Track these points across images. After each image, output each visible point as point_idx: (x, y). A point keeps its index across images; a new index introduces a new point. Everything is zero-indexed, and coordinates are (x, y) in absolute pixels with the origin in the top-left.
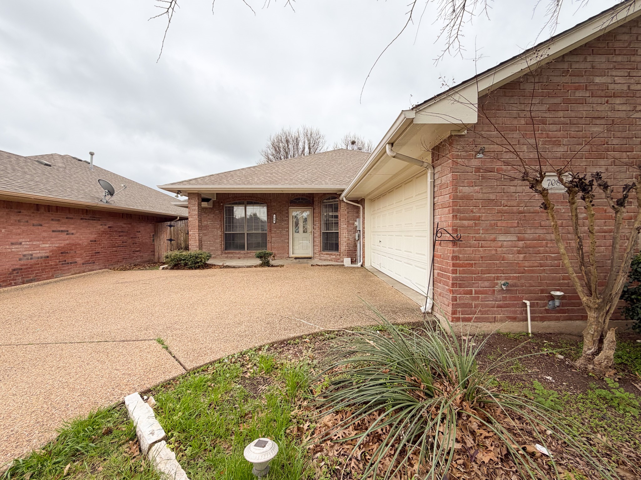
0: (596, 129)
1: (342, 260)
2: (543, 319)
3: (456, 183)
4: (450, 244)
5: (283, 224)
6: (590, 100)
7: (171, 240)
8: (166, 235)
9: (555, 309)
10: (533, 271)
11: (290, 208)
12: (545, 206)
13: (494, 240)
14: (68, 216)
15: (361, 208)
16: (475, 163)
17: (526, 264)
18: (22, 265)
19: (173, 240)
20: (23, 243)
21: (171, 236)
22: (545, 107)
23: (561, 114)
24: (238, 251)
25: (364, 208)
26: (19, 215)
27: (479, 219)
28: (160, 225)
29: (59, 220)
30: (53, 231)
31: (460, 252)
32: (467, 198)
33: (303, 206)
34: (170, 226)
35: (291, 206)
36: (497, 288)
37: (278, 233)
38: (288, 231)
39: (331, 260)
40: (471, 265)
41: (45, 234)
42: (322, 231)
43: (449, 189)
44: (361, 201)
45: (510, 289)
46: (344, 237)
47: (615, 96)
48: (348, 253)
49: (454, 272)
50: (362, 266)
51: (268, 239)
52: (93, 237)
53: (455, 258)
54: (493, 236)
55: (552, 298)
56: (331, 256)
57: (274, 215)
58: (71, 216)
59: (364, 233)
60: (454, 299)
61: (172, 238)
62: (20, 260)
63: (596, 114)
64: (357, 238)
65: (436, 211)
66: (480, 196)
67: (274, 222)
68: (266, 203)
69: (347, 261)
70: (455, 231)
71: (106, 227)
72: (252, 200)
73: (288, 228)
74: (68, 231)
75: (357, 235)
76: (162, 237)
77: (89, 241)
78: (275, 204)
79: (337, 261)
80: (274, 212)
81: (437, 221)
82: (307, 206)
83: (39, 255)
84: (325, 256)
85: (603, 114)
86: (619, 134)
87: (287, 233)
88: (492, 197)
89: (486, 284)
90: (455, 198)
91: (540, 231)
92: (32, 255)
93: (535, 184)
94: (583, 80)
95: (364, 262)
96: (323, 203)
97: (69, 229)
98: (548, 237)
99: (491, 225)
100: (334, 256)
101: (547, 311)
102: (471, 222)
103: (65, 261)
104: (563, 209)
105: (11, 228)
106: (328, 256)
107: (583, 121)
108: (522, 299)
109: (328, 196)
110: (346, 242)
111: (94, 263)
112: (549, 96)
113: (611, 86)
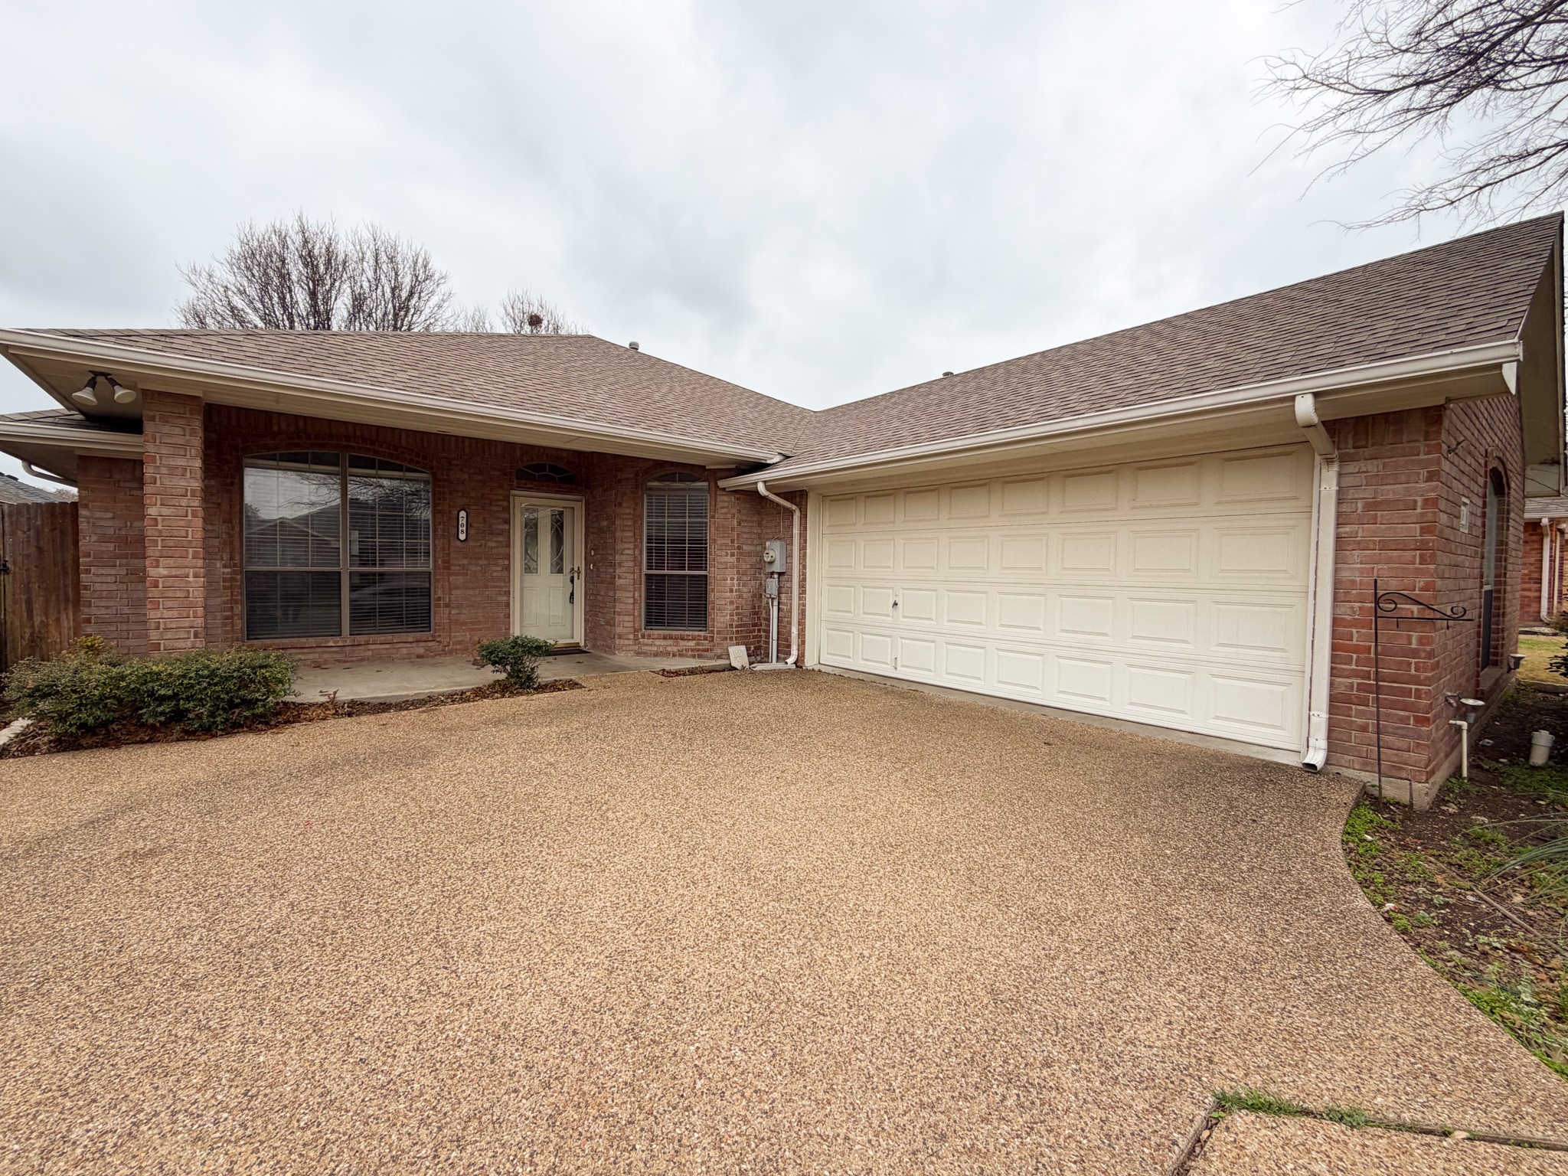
1: (720, 651)
5: (490, 544)
11: (512, 492)
15: (797, 512)
24: (312, 641)
25: (804, 514)
33: (557, 492)
35: (519, 488)
37: (474, 573)
38: (507, 568)
39: (681, 654)
42: (645, 571)
44: (801, 498)
46: (727, 589)
48: (737, 632)
50: (795, 666)
51: (437, 592)
56: (682, 643)
57: (463, 514)
59: (803, 579)
64: (773, 591)
67: (462, 537)
68: (432, 468)
69: (738, 655)
72: (376, 452)
73: (508, 557)
75: (774, 583)
78: (466, 476)
79: (700, 656)
80: (460, 502)
84: (658, 642)
87: (505, 574)
95: (801, 656)
96: (648, 487)
100: (692, 643)
106: (670, 642)
109: (669, 470)
110: (732, 603)
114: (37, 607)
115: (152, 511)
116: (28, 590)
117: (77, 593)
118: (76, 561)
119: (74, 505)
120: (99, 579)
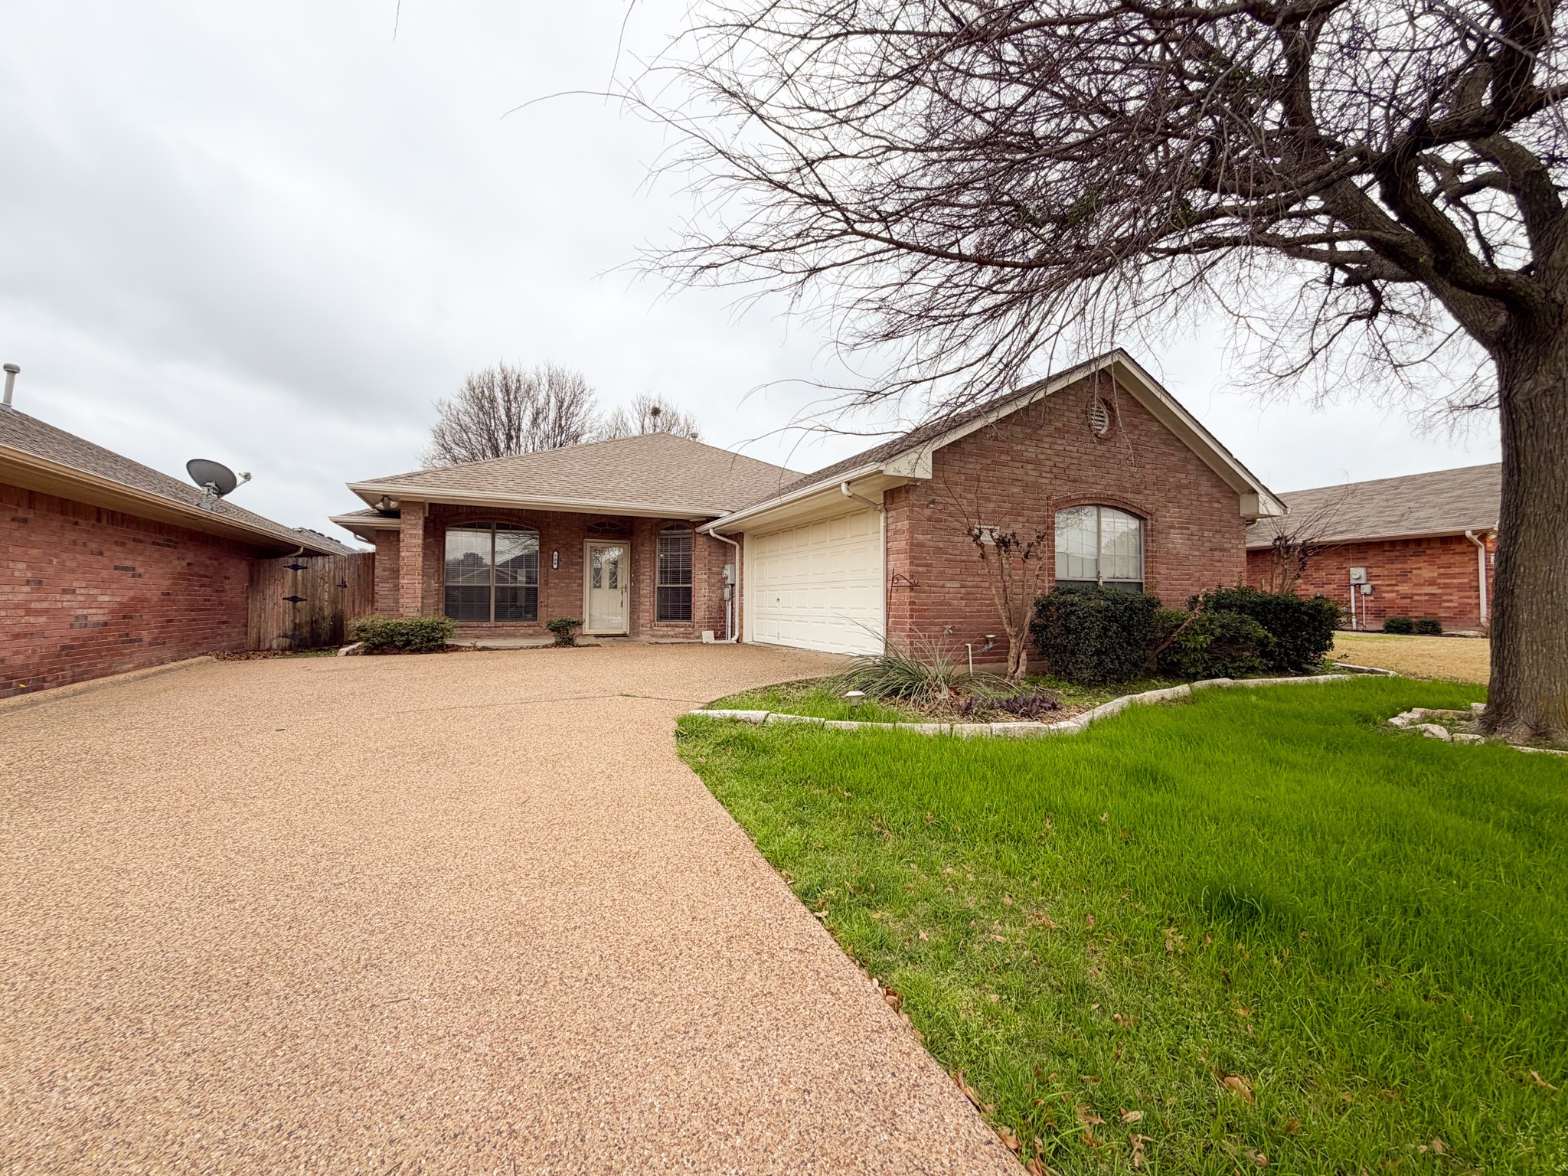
0: (1016, 490)
1: (697, 634)
2: (981, 662)
3: (912, 530)
4: (908, 590)
5: (571, 571)
6: (1011, 463)
7: (294, 599)
8: (283, 587)
9: (989, 653)
10: (972, 617)
11: (585, 540)
12: (983, 556)
13: (943, 587)
14: (137, 537)
15: (738, 548)
16: (927, 512)
17: (968, 609)
18: (74, 639)
19: (302, 600)
20: (77, 591)
21: (296, 592)
22: (978, 467)
23: (991, 473)
24: (475, 624)
25: (742, 548)
26: (74, 531)
27: (930, 566)
28: (267, 565)
29: (123, 544)
30: (116, 568)
31: (915, 597)
32: (921, 545)
33: (612, 539)
34: (295, 568)
35: (589, 537)
36: (946, 632)
37: (562, 588)
38: (581, 585)
39: (676, 635)
40: (925, 610)
41: (105, 574)
42: (657, 585)
43: (906, 535)
44: (738, 536)
45: (956, 634)
46: (703, 595)
47: (1027, 462)
48: (708, 622)
49: (911, 617)
50: (738, 641)
51: (541, 598)
52: (166, 584)
53: (912, 603)
54: (942, 583)
55: (987, 641)
56: (677, 628)
57: (556, 553)
58: (141, 537)
59: (742, 588)
60: (912, 643)
61: (299, 595)
62: (72, 626)
63: (1015, 477)
64: (727, 596)
65: (891, 557)
66: (931, 543)
67: (555, 566)
68: (538, 528)
69: (708, 636)
70: (912, 577)
71: (184, 564)
72: (508, 521)
73: (581, 578)
74: (134, 569)
75: (727, 591)
76: (269, 592)
77: (159, 593)
78: (556, 532)
79: (686, 636)
80: (555, 546)
81: (891, 567)
82: (619, 539)
83: (95, 619)
84: (665, 629)
85: (1020, 477)
86: (1031, 496)
87: (580, 588)
88: (941, 545)
89: (937, 628)
90: (912, 544)
91: (978, 579)
92: (86, 617)
93: (977, 538)
94: (1005, 446)
95: (741, 635)
96: (659, 534)
97: (137, 565)
98: (983, 585)
99: (940, 572)
100: (683, 629)
101: (983, 654)
102: (925, 569)
103: (127, 635)
104: (993, 559)
105: (64, 556)
106: (669, 628)
107: (1006, 481)
108: (964, 643)
109: (670, 524)
110: (705, 604)
111: (164, 643)
112: (982, 456)
113: (1025, 454)
114: (356, 606)
115: (402, 554)
116: (354, 595)
117: (373, 597)
118: (373, 581)
119: (374, 554)
120: (382, 589)
